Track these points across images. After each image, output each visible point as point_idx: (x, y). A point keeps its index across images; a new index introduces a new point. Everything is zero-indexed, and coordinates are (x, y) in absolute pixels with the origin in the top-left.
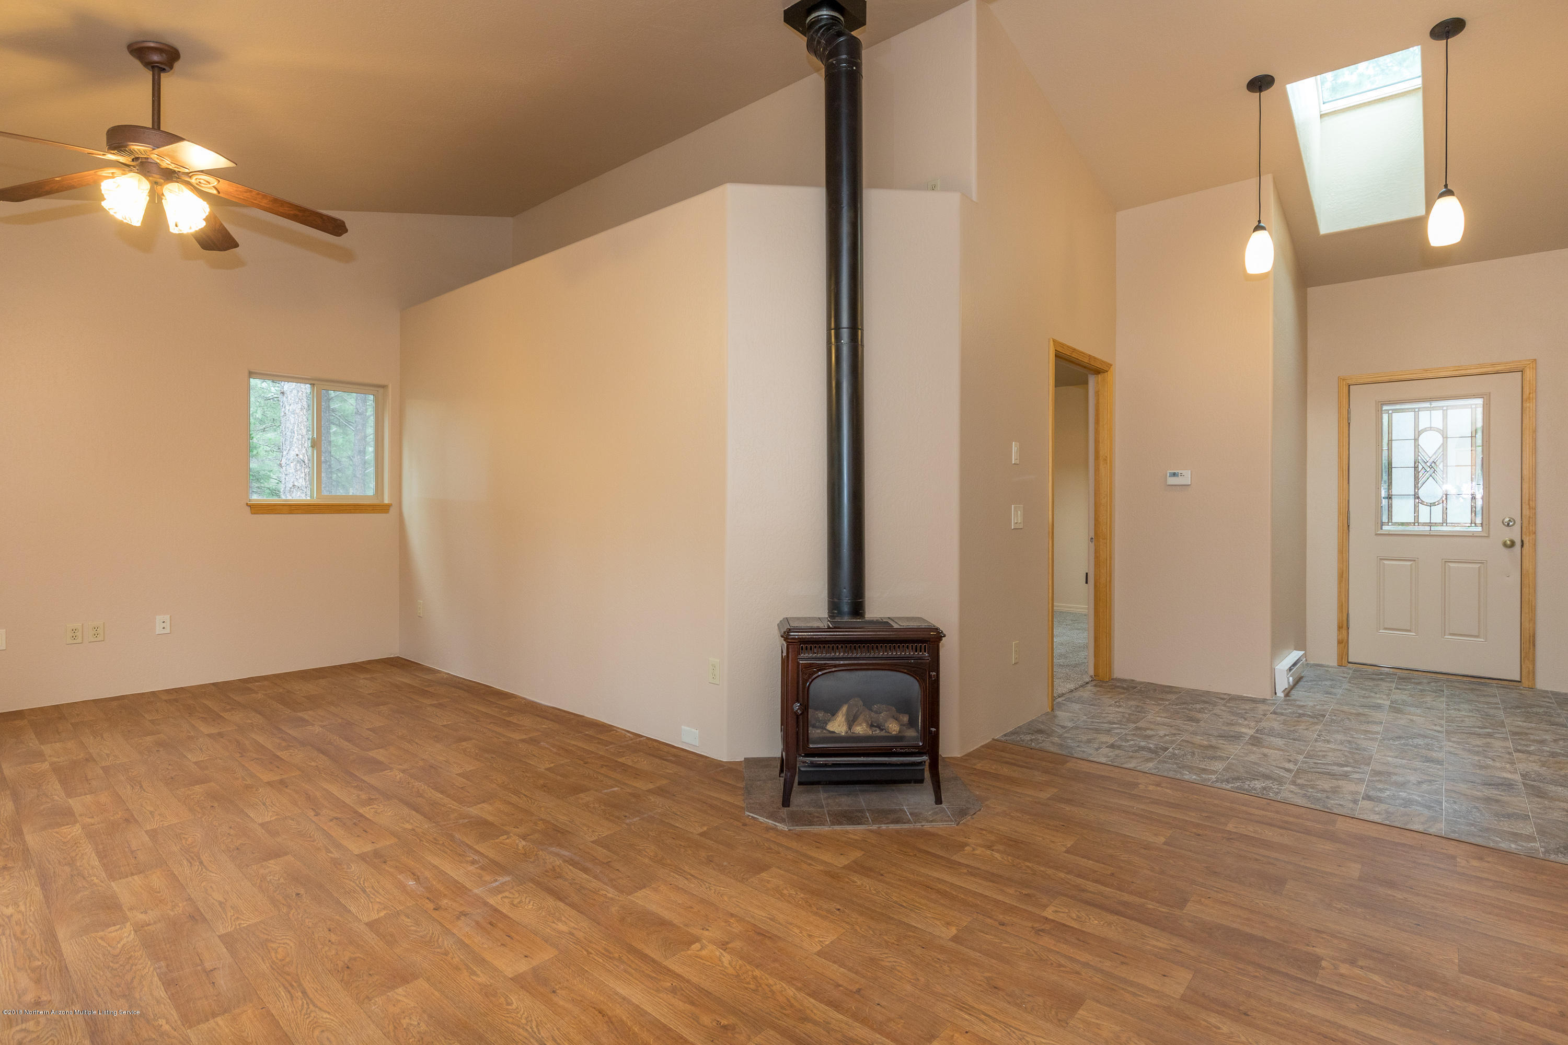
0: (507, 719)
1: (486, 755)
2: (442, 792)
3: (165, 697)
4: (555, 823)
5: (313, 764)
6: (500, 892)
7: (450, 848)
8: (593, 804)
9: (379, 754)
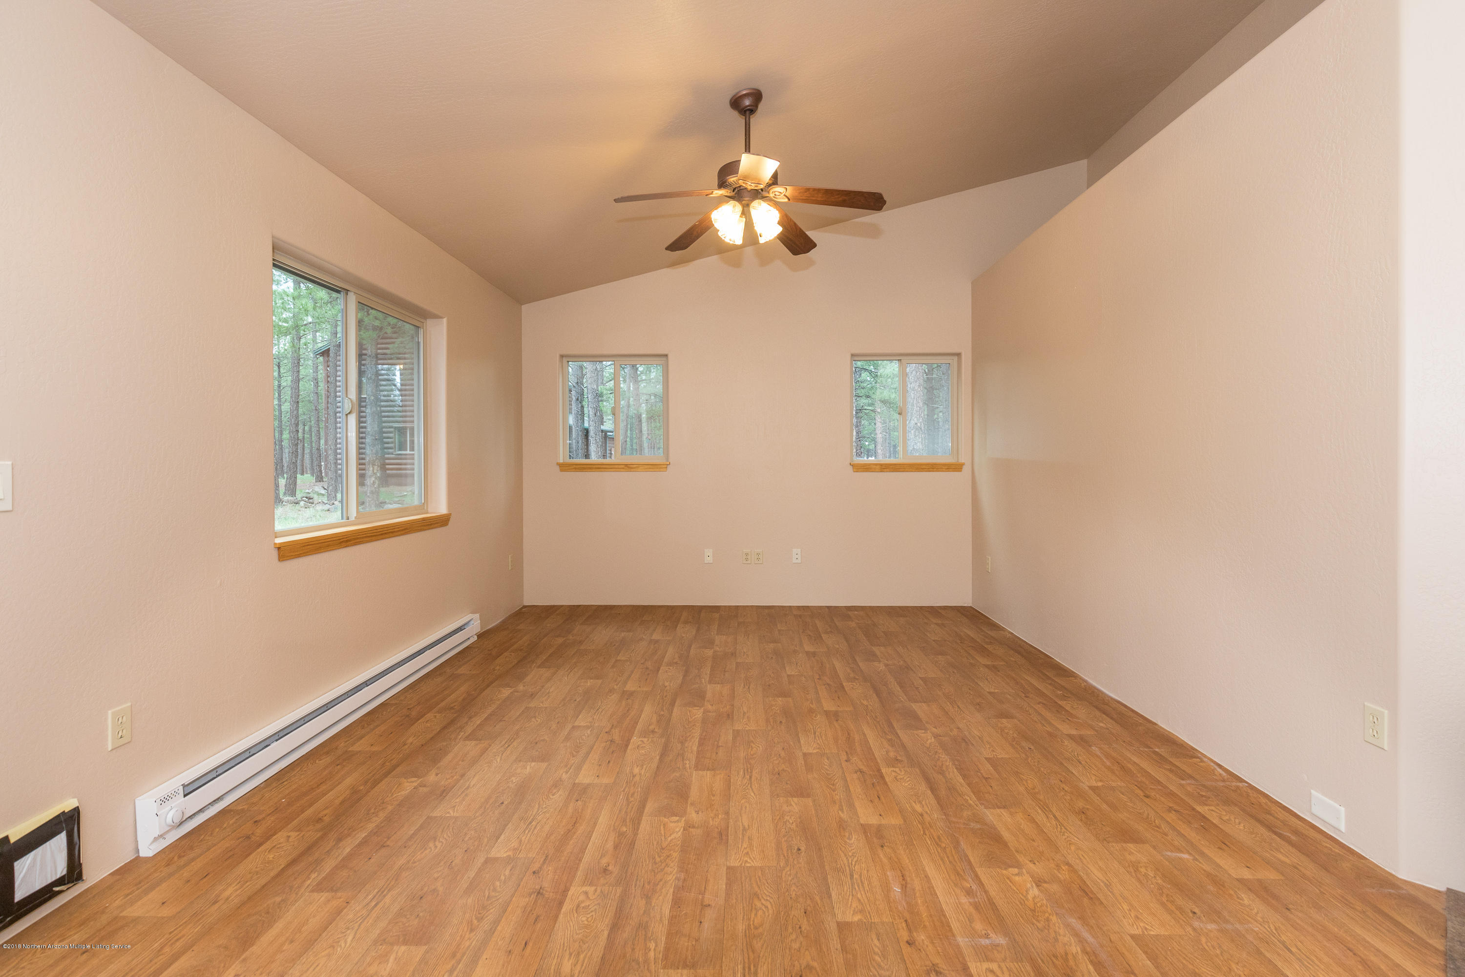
0: (1060, 703)
1: (1024, 744)
2: (964, 777)
3: (795, 613)
4: (1085, 877)
5: (865, 702)
6: (988, 959)
7: (951, 858)
8: (1146, 867)
9: (920, 709)
